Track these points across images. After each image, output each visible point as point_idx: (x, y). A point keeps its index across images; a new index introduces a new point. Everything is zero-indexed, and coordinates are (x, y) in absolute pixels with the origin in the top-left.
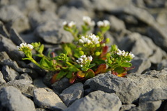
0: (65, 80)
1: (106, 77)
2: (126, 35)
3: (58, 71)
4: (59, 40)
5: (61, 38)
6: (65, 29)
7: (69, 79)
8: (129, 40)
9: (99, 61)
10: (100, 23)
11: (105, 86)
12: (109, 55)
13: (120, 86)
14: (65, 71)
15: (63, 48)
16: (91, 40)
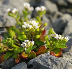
0: (11, 60)
1: (46, 58)
2: (59, 17)
3: (5, 53)
4: (4, 24)
5: (6, 22)
6: (9, 15)
7: (15, 59)
8: (62, 21)
9: (39, 42)
10: (38, 9)
11: (46, 66)
12: (47, 37)
13: (58, 66)
14: (11, 52)
15: (8, 31)
16: (32, 25)
